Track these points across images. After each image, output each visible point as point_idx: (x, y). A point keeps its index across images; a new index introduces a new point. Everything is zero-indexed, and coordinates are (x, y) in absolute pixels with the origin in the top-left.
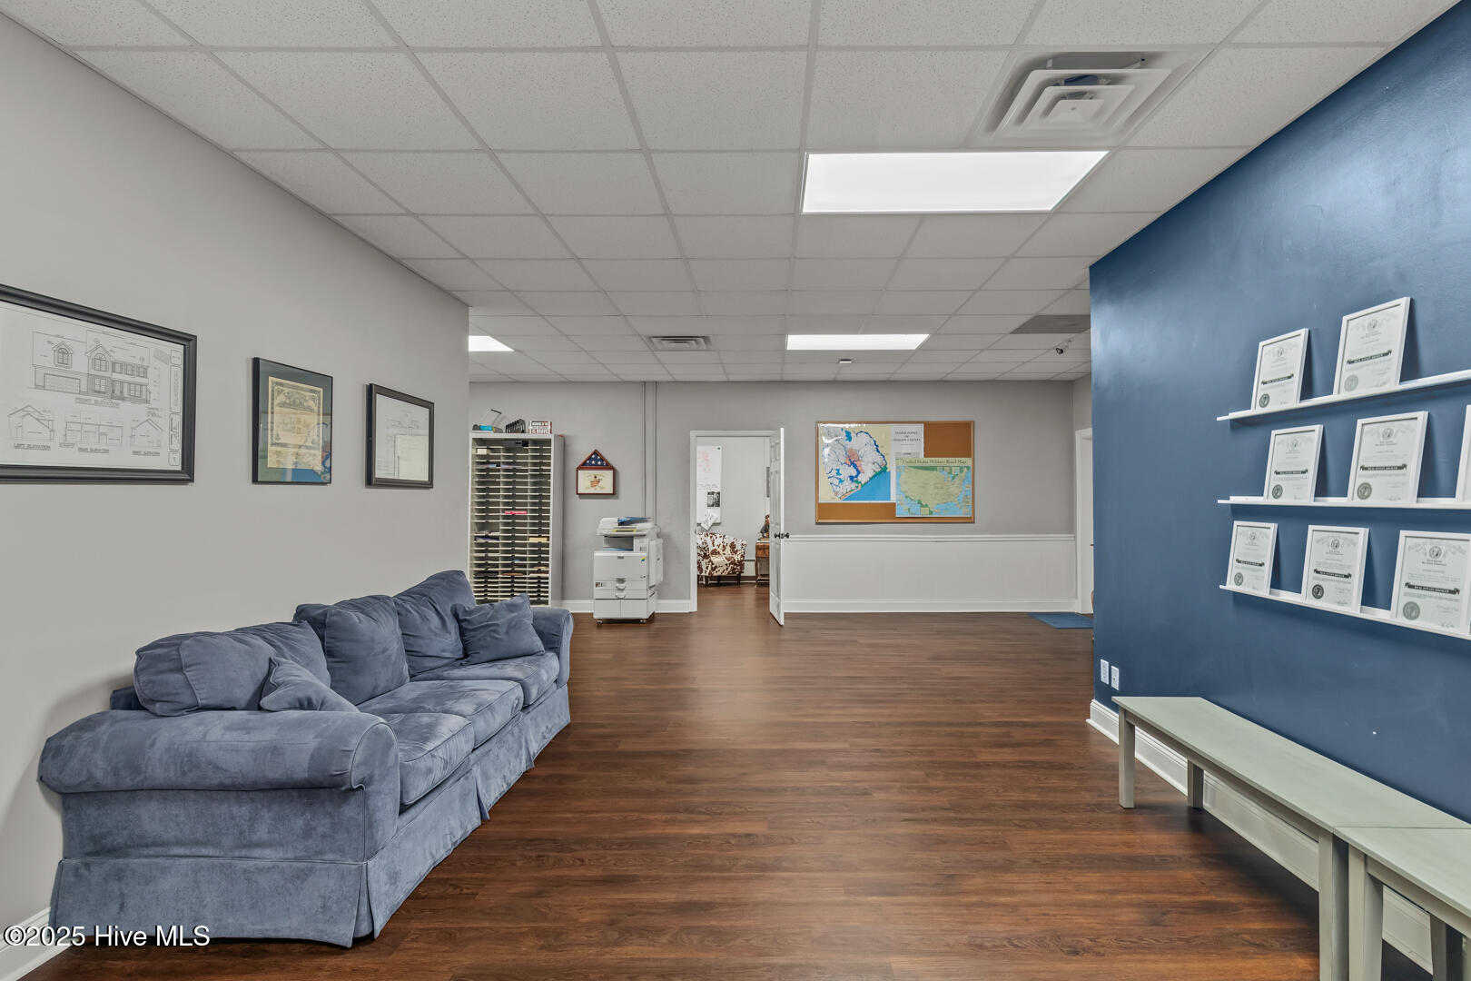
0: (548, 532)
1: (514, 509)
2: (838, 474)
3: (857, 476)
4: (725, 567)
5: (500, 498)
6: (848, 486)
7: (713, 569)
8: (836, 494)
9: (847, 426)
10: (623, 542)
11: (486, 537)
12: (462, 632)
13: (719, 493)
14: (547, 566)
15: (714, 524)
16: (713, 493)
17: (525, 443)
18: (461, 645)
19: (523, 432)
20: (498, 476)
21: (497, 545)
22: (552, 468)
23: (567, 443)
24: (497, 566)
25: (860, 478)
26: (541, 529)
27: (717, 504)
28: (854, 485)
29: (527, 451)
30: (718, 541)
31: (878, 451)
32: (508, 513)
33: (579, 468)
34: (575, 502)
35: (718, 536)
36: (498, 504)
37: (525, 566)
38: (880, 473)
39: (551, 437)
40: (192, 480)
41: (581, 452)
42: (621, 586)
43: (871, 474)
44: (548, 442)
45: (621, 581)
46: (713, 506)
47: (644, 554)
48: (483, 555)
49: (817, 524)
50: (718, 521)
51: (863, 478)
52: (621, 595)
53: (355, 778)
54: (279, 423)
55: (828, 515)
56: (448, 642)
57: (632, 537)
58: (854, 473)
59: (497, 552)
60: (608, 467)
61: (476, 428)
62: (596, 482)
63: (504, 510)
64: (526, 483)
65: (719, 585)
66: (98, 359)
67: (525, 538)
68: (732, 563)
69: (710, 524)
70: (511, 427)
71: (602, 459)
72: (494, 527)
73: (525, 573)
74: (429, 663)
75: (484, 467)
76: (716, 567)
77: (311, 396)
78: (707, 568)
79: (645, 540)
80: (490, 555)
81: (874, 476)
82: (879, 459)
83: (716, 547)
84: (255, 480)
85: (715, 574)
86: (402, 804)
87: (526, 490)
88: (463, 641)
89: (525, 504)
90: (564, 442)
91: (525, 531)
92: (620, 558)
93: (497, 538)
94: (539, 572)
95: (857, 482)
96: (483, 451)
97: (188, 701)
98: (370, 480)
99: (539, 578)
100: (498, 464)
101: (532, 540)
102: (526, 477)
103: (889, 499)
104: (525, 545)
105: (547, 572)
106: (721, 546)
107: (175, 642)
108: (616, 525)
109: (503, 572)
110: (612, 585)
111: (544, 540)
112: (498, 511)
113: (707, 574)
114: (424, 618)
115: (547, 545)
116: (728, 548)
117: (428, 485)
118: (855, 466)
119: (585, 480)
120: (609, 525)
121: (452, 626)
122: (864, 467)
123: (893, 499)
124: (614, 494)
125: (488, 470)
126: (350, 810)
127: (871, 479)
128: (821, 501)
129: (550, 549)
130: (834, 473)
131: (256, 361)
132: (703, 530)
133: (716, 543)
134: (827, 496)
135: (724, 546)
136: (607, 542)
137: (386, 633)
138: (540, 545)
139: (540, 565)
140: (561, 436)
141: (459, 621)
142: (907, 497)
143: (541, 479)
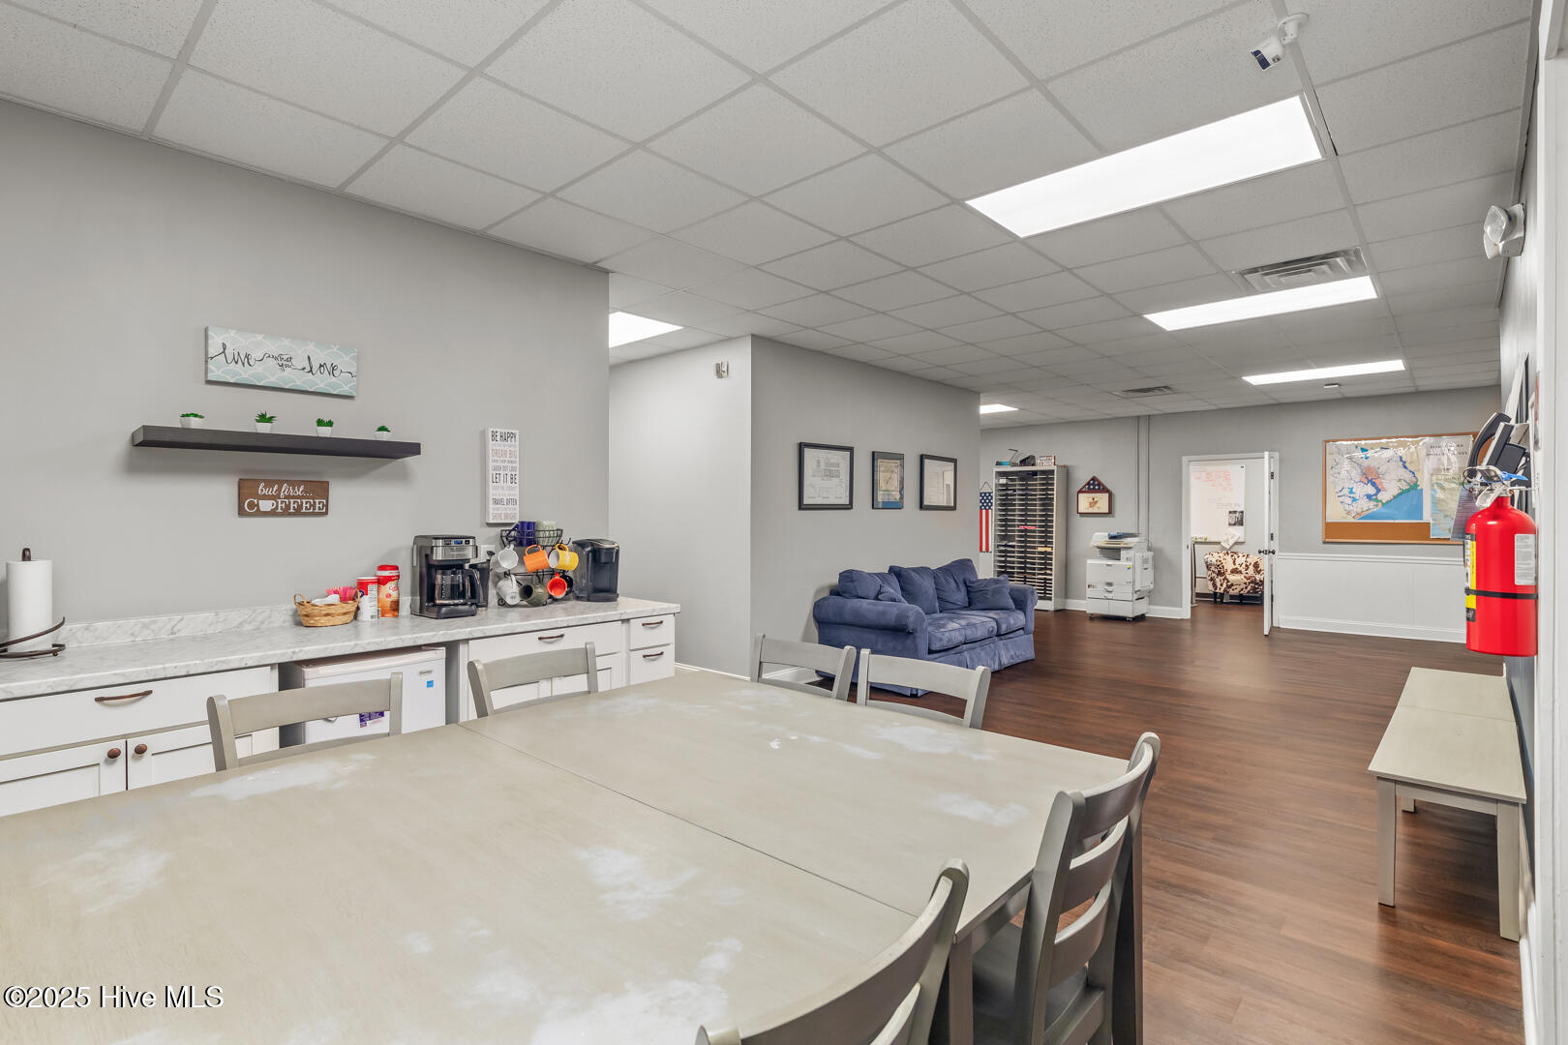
0: (1051, 543)
1: (1026, 525)
2: (1351, 492)
3: (1376, 495)
4: (1245, 586)
5: (1016, 515)
6: (1364, 505)
7: (1229, 587)
8: (1348, 513)
9: (1363, 442)
10: (1112, 552)
11: (1005, 546)
12: (968, 592)
13: (1242, 512)
14: (1051, 569)
15: (1236, 543)
16: (1235, 512)
17: (1035, 473)
18: (967, 600)
19: (1033, 465)
20: (1015, 500)
21: (1013, 552)
22: (1055, 492)
23: (1071, 471)
24: (1013, 568)
25: (1380, 496)
26: (1047, 543)
27: (1240, 522)
28: (1371, 504)
29: (1036, 480)
30: (1241, 560)
31: (1405, 467)
32: (1022, 528)
33: (1080, 492)
34: (1077, 520)
35: (1241, 555)
36: (1014, 520)
37: (1034, 569)
38: (1408, 491)
39: (1055, 468)
40: (852, 508)
41: (1082, 478)
42: (1110, 589)
43: (1396, 492)
44: (1052, 472)
45: (1110, 584)
46: (1235, 524)
47: (1130, 564)
48: (1003, 559)
49: (1325, 543)
50: (1241, 540)
51: (1384, 497)
52: (1109, 596)
53: (911, 627)
54: (881, 476)
55: (1337, 534)
56: (960, 597)
57: (1119, 549)
58: (1371, 490)
59: (1013, 557)
60: (1105, 490)
61: (998, 464)
62: (1093, 503)
63: (1019, 526)
64: (1035, 505)
65: (1241, 604)
66: (827, 464)
67: (1034, 548)
68: (1252, 582)
69: (1231, 543)
70: (1024, 462)
71: (1100, 484)
72: (1012, 538)
73: (1034, 575)
74: (950, 606)
75: (1004, 493)
76: (1232, 585)
77: (894, 464)
78: (1221, 585)
79: (1131, 553)
80: (1009, 559)
81: (1400, 494)
82: (1408, 476)
83: (1237, 566)
84: (873, 508)
85: (1231, 592)
86: (929, 649)
87: (1035, 510)
88: (969, 598)
89: (1035, 521)
90: (1067, 471)
91: (1034, 542)
92: (1108, 565)
93: (1013, 547)
94: (1045, 574)
95: (1376, 500)
96: (1003, 481)
97: (854, 593)
98: (922, 507)
99: (1045, 579)
100: (1014, 490)
101: (1040, 549)
102: (1035, 500)
103: (1421, 519)
104: (1034, 553)
105: (1051, 575)
106: (1244, 566)
107: (850, 572)
108: (1107, 539)
109: (1018, 573)
110: (1101, 587)
111: (1049, 550)
112: (1014, 526)
113: (1222, 591)
114: (947, 582)
115: (1051, 553)
116: (1251, 568)
117: (954, 508)
118: (1374, 484)
119: (1084, 502)
120: (1100, 538)
121: (963, 589)
122: (1385, 485)
123: (1427, 517)
124: (1110, 512)
125: (1007, 495)
126: (909, 642)
127: (1395, 497)
128: (1328, 521)
129: (1053, 557)
130: (1346, 491)
131: (873, 453)
132: (1223, 548)
133: (1237, 563)
134: (1337, 513)
135: (1246, 566)
136: (1102, 553)
137: (928, 585)
138: (1046, 553)
139: (1046, 569)
140: (1064, 466)
141: (967, 587)
142: (1446, 516)
143: (1047, 503)
